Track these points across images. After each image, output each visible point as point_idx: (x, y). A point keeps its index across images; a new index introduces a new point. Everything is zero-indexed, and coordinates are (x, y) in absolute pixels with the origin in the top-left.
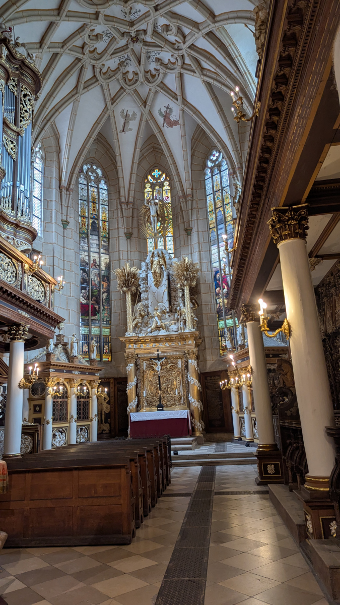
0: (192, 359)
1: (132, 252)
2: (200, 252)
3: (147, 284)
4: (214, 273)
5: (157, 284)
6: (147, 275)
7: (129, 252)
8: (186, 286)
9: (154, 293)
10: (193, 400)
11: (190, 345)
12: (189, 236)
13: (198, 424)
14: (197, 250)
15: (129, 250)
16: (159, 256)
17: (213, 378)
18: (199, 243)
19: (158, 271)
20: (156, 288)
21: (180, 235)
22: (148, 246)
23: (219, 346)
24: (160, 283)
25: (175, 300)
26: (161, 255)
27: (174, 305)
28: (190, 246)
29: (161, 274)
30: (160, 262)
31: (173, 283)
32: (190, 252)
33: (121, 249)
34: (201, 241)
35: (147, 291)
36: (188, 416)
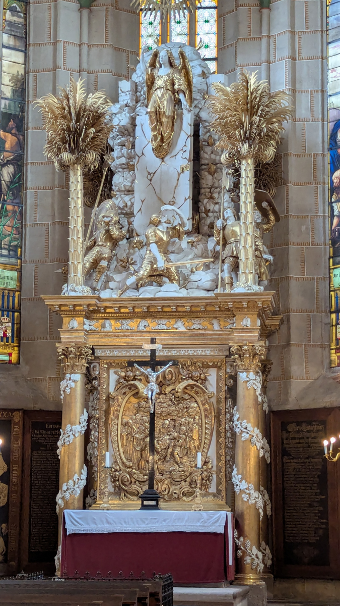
0: (248, 371)
1: (94, 50)
2: (294, 59)
3: (133, 146)
4: (331, 125)
5: (163, 149)
6: (133, 120)
7: (85, 48)
8: (245, 158)
9: (151, 176)
10: (244, 485)
11: (245, 330)
12: (265, 11)
13: (255, 551)
14: (286, 52)
15: (85, 40)
16: (171, 65)
17: (304, 427)
18: (293, 33)
19: (167, 109)
20: (159, 160)
21: (237, 6)
22: (143, 32)
23: (330, 341)
24: (172, 144)
25: (212, 198)
26: (178, 62)
27: (207, 212)
28: (264, 41)
29: (175, 119)
30: (173, 84)
31: (208, 149)
32: (264, 58)
33: (62, 37)
34: (300, 26)
35: (130, 167)
36: (226, 527)
